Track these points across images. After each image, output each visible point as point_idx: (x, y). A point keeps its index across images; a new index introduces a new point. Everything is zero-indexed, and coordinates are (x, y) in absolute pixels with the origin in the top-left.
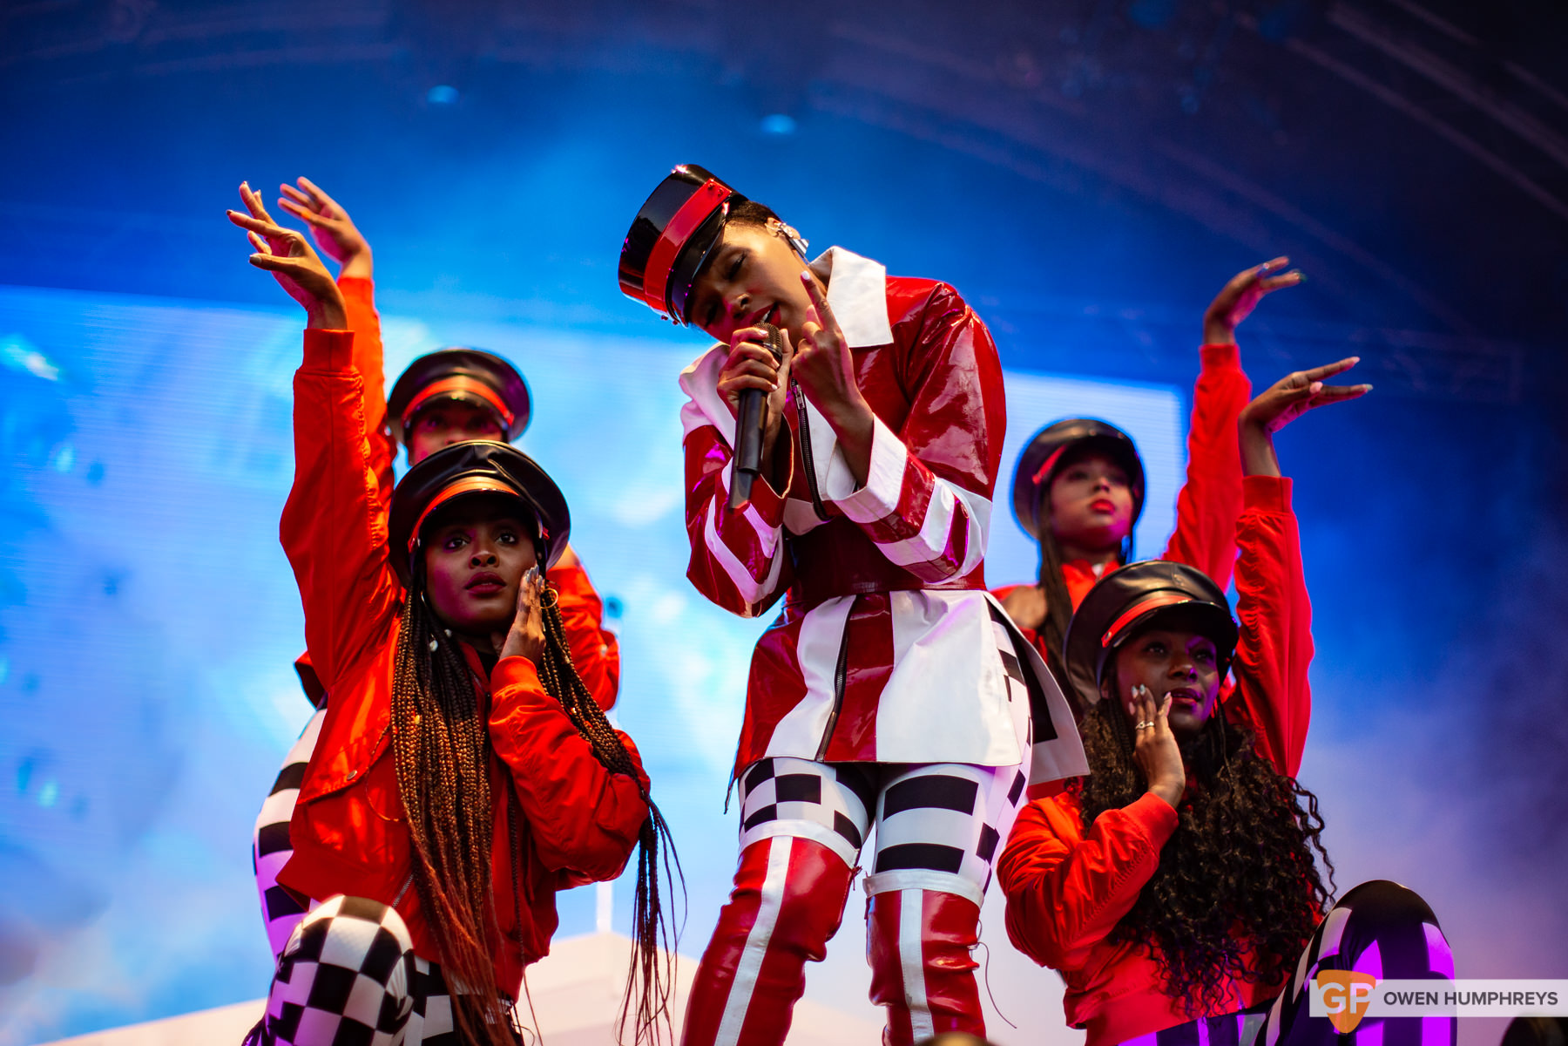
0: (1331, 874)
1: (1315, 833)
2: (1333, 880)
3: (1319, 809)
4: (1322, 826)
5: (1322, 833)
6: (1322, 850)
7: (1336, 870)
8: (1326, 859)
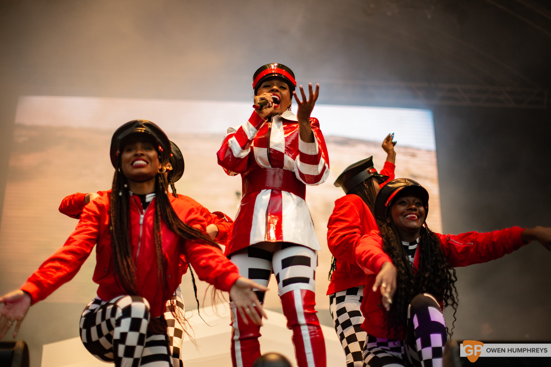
0: (457, 296)
1: (453, 282)
2: (458, 298)
3: (456, 274)
4: (456, 280)
5: (456, 283)
6: (455, 288)
7: (459, 294)
8: (456, 291)
